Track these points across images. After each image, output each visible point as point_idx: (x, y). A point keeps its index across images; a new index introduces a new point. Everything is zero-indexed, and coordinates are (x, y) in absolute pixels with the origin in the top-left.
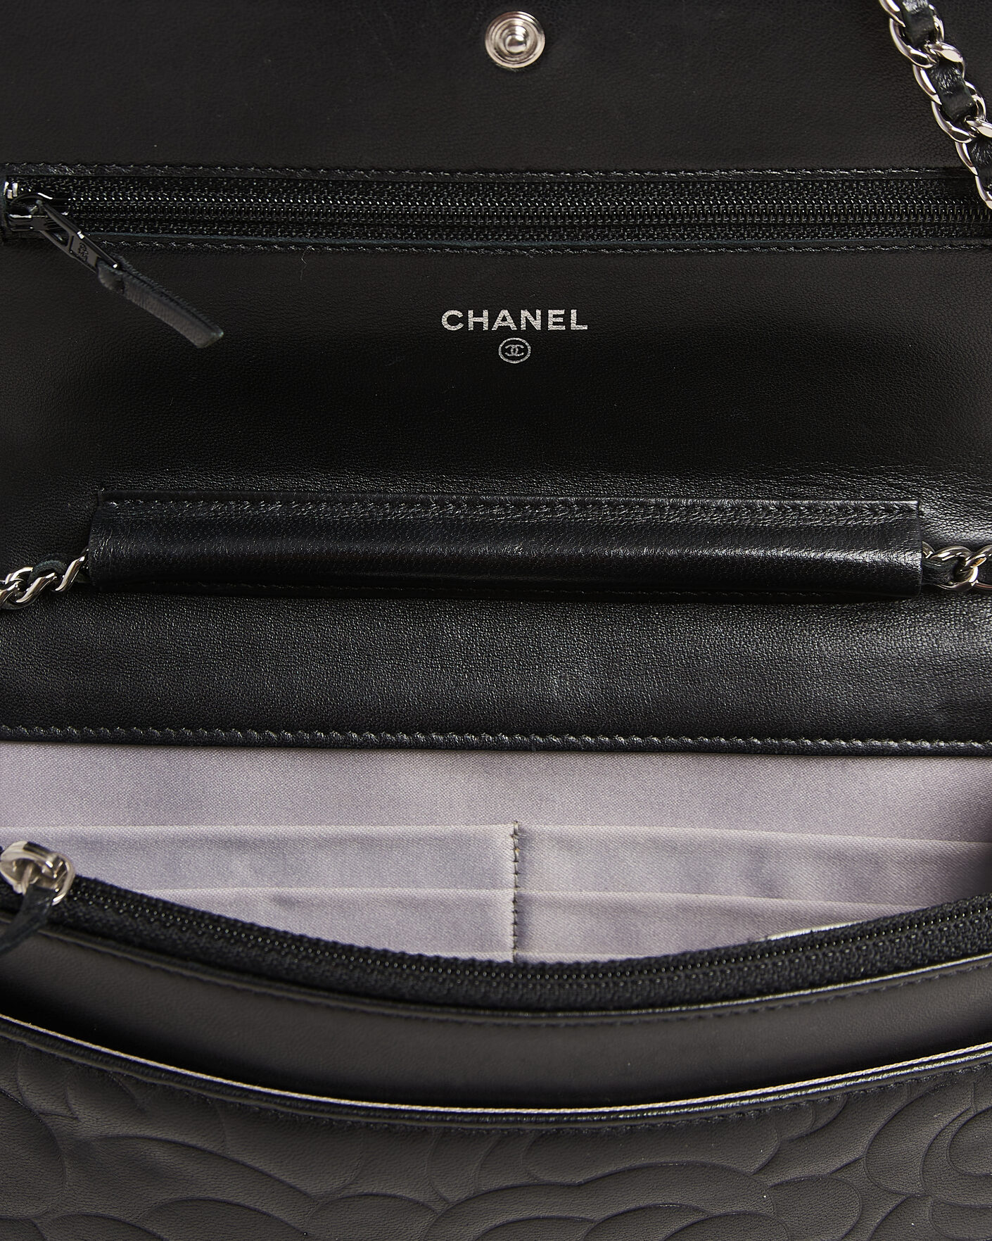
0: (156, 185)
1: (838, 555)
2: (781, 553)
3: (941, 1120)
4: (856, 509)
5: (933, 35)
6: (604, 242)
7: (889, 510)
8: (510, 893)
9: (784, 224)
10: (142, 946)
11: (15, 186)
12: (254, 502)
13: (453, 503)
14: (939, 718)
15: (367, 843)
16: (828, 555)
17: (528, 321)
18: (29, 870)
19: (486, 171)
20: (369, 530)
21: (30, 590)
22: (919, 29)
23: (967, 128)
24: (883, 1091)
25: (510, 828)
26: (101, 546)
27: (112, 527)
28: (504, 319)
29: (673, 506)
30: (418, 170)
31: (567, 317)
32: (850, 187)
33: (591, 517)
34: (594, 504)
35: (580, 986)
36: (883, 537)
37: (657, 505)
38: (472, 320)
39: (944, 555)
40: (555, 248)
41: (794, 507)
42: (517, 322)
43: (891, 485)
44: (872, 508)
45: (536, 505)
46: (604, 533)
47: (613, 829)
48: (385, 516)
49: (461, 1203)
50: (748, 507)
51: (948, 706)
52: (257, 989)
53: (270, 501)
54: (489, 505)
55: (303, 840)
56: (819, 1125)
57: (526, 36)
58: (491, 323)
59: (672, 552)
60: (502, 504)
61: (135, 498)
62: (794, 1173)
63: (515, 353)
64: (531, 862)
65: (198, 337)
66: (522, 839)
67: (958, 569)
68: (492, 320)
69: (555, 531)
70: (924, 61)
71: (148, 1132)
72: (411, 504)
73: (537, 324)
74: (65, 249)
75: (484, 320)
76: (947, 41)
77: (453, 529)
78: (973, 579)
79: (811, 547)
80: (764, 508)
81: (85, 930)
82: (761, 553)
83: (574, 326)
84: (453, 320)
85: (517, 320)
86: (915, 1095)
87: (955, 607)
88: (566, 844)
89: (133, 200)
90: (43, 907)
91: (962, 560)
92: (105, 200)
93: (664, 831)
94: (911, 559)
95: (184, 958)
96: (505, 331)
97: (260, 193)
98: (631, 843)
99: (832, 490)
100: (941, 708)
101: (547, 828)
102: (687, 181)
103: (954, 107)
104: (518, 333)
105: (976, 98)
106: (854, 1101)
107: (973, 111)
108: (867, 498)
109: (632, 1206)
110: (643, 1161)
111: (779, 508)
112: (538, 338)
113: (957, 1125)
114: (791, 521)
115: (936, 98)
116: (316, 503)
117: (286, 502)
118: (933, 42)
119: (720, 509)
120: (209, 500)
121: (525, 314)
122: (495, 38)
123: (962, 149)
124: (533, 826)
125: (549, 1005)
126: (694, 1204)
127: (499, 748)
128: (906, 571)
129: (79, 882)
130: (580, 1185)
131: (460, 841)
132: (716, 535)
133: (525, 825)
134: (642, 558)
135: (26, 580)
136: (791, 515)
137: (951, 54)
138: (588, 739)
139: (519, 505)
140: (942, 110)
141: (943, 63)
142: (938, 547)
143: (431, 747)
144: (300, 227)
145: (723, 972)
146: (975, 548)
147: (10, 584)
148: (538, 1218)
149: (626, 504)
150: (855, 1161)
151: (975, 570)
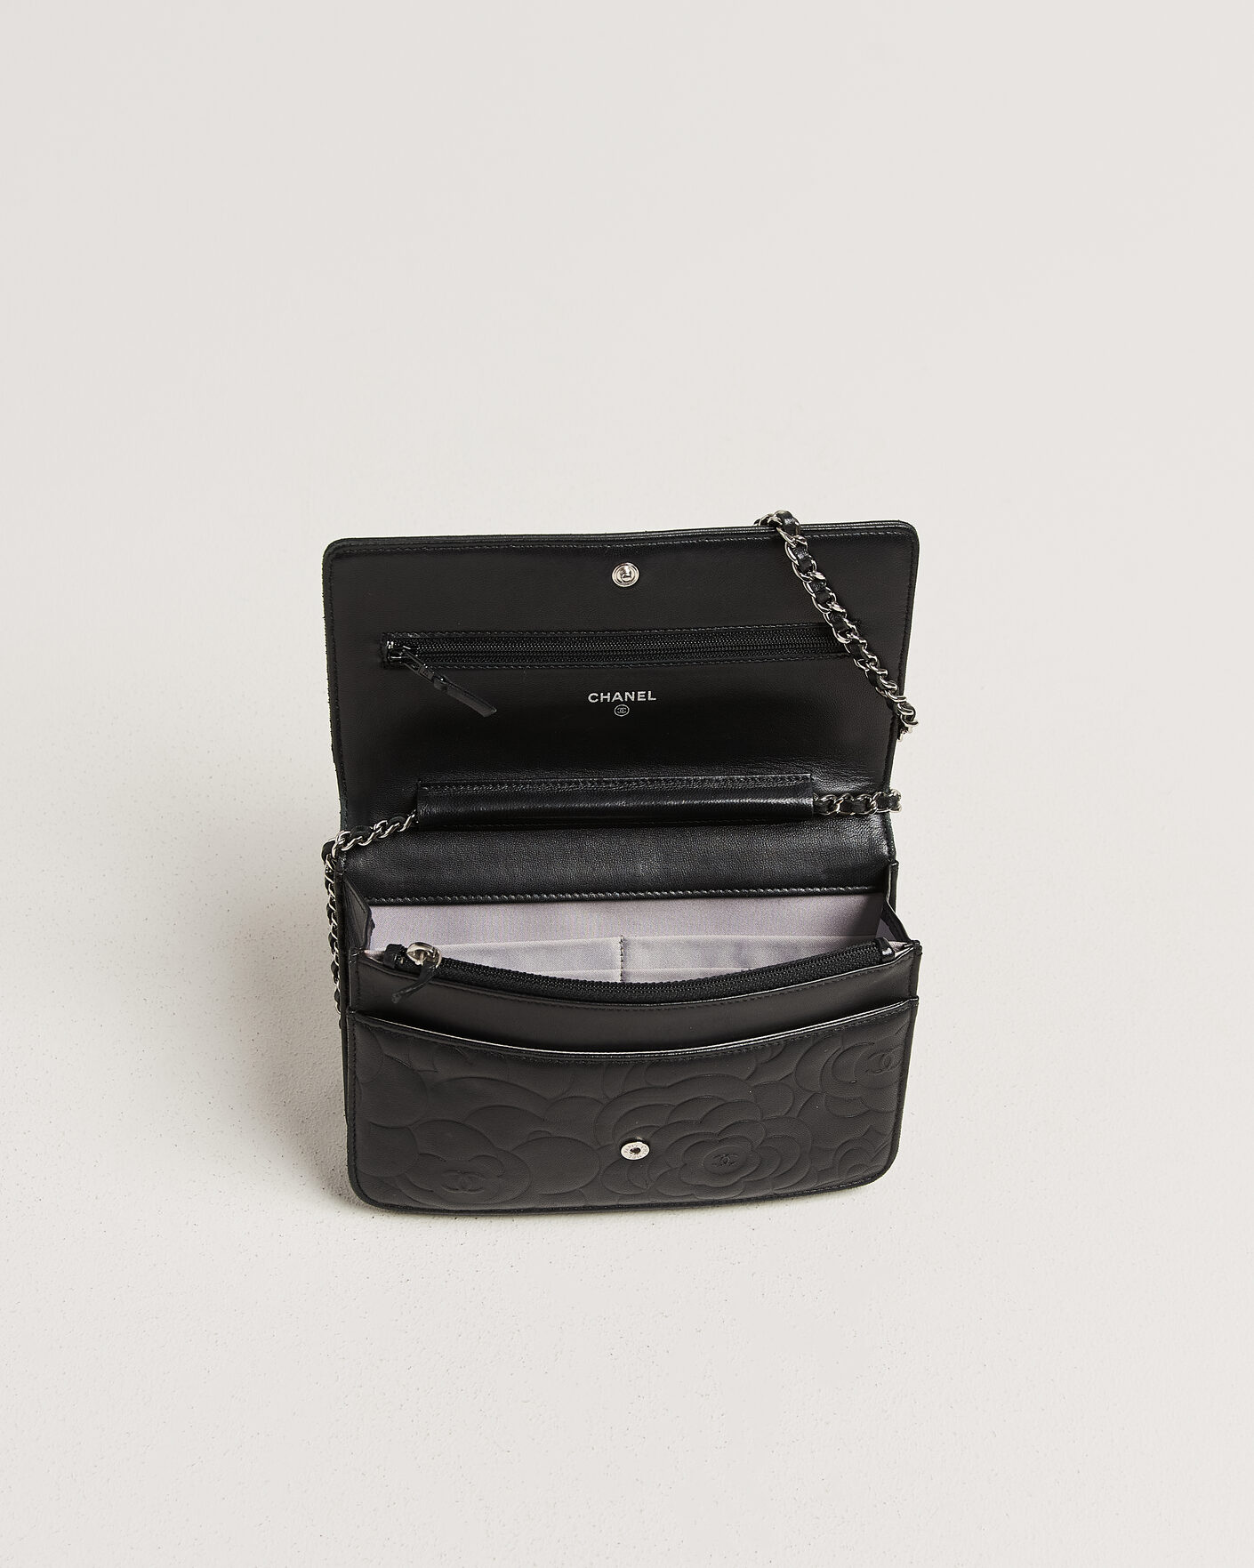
0: (457, 640)
1: (774, 801)
2: (747, 801)
3: (828, 1053)
4: (781, 779)
5: (811, 569)
6: (664, 661)
7: (797, 779)
8: (619, 971)
9: (746, 650)
10: (477, 985)
11: (392, 643)
12: (494, 785)
13: (590, 782)
14: (824, 877)
15: (550, 949)
16: (769, 801)
17: (628, 697)
18: (422, 956)
19: (611, 631)
20: (551, 797)
21: (387, 832)
22: (805, 567)
23: (828, 608)
24: (802, 1039)
25: (619, 939)
26: (423, 809)
27: (429, 800)
28: (617, 696)
29: (695, 780)
30: (580, 631)
31: (646, 695)
32: (776, 633)
33: (656, 786)
34: (657, 780)
35: (671, 991)
36: (794, 792)
37: (687, 780)
38: (602, 697)
39: (824, 799)
40: (641, 664)
41: (752, 779)
42: (624, 698)
43: (797, 766)
44: (789, 778)
45: (629, 782)
46: (663, 794)
47: (669, 937)
48: (558, 789)
49: (615, 1099)
50: (731, 779)
51: (828, 871)
52: (528, 1000)
53: (502, 784)
54: (607, 782)
55: (518, 949)
56: (775, 1055)
57: (630, 573)
58: (611, 699)
59: (696, 802)
60: (613, 782)
61: (436, 785)
62: (762, 1081)
63: (622, 712)
64: (629, 955)
65: (485, 712)
66: (624, 944)
67: (831, 805)
68: (612, 697)
69: (640, 794)
70: (808, 580)
71: (473, 1074)
72: (570, 783)
73: (633, 698)
74: (416, 672)
75: (608, 697)
76: (818, 571)
77: (591, 795)
78: (838, 810)
79: (761, 797)
80: (738, 779)
81: (449, 980)
82: (738, 801)
83: (649, 698)
84: (593, 698)
85: (623, 697)
86: (815, 1041)
87: (830, 823)
88: (646, 945)
89: (447, 648)
90: (432, 969)
91: (832, 801)
92: (434, 648)
93: (693, 937)
94: (809, 801)
95: (495, 989)
96: (618, 702)
97: (506, 643)
98: (678, 944)
99: (770, 770)
100: (824, 872)
101: (637, 938)
102: (702, 632)
103: (822, 598)
104: (624, 702)
105: (831, 594)
106: (789, 1043)
107: (831, 599)
108: (787, 773)
109: (692, 1097)
110: (696, 1074)
111: (745, 779)
112: (633, 705)
113: (836, 1055)
114: (751, 785)
115: (814, 595)
116: (525, 784)
117: (510, 784)
118: (811, 571)
119: (717, 781)
120: (472, 785)
121: (627, 694)
122: (616, 576)
123: (826, 616)
124: (630, 937)
125: (658, 1000)
126: (719, 1096)
127: (615, 899)
128: (806, 807)
129: (443, 959)
130: (669, 1087)
131: (594, 945)
132: (717, 793)
133: (626, 937)
134: (682, 805)
135: (384, 827)
136: (751, 782)
137: (819, 576)
138: (657, 893)
139: (622, 782)
140: (816, 600)
141: (816, 580)
142: (821, 795)
143: (582, 900)
144: (524, 658)
145: (732, 983)
146: (838, 795)
147: (377, 830)
148: (649, 1105)
149: (673, 780)
150: (790, 1074)
151: (839, 805)
